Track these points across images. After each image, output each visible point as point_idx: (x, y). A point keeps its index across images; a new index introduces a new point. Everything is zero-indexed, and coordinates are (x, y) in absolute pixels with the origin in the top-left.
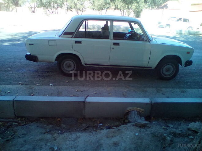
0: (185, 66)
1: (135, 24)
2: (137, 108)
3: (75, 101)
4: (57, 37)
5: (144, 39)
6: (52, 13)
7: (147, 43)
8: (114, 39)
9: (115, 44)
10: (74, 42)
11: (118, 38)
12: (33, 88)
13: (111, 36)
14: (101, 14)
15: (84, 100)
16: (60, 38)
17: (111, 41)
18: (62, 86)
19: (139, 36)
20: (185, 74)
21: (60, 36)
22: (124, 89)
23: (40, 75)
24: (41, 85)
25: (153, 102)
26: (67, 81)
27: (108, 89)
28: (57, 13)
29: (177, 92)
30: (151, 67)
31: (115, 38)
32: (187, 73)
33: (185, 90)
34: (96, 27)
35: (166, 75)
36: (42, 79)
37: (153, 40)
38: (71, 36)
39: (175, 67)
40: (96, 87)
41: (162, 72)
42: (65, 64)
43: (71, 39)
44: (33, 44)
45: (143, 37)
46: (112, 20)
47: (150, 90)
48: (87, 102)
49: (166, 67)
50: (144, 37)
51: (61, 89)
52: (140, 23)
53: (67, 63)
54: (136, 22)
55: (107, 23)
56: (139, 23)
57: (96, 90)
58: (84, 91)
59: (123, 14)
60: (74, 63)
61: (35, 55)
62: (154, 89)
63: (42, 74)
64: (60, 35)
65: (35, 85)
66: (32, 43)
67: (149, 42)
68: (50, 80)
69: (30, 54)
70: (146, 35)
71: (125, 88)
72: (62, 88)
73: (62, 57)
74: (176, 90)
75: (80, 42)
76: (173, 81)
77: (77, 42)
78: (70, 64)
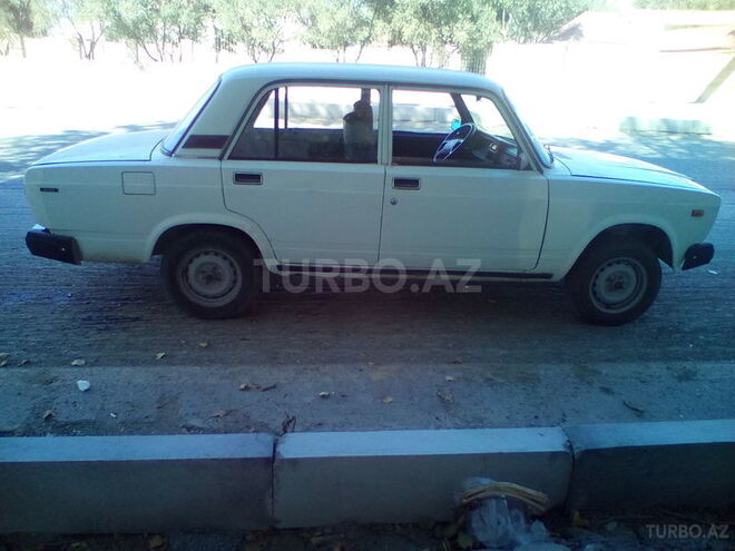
0: (684, 269)
1: (478, 98)
2: (514, 485)
3: (227, 456)
4: (158, 157)
5: (518, 159)
6: (159, 59)
7: (534, 176)
8: (396, 162)
9: (400, 183)
10: (230, 178)
11: (413, 159)
12: (55, 379)
13: (385, 148)
14: (341, 61)
15: (268, 453)
16: (173, 162)
17: (384, 170)
18: (182, 369)
19: (494, 148)
20: (678, 295)
21: (170, 154)
22: (443, 372)
23: (90, 318)
24: (92, 365)
25: (579, 447)
26: (203, 342)
27: (378, 374)
28: (176, 58)
29: (660, 376)
30: (549, 276)
31: (399, 158)
32: (688, 292)
33: (689, 365)
34: (323, 111)
35: (608, 306)
36: (98, 337)
37: (556, 163)
38: (216, 152)
39: (644, 272)
40: (328, 368)
41: (595, 293)
42: (192, 269)
43: (216, 164)
44: (56, 190)
45: (514, 152)
46: (388, 85)
47: (549, 372)
48: (283, 460)
49: (609, 271)
50: (520, 151)
51: (174, 382)
52: (501, 95)
53: (202, 265)
54: (481, 92)
55: (366, 96)
56: (497, 96)
57: (328, 379)
58: (274, 387)
59: (424, 59)
60: (232, 265)
61: (68, 234)
62: (567, 367)
63: (101, 310)
64: (171, 149)
65: (67, 363)
66: (50, 186)
67: (541, 172)
68: (132, 340)
69: (46, 230)
70: (525, 144)
71: (447, 366)
72: (180, 378)
73: (182, 242)
74: (656, 368)
75: (254, 178)
76: (637, 329)
77: (241, 178)
78: (215, 268)
